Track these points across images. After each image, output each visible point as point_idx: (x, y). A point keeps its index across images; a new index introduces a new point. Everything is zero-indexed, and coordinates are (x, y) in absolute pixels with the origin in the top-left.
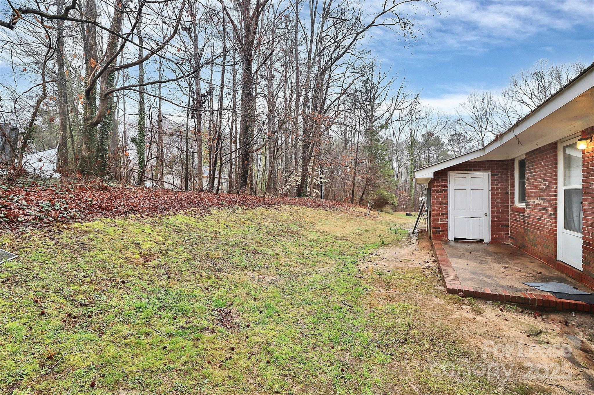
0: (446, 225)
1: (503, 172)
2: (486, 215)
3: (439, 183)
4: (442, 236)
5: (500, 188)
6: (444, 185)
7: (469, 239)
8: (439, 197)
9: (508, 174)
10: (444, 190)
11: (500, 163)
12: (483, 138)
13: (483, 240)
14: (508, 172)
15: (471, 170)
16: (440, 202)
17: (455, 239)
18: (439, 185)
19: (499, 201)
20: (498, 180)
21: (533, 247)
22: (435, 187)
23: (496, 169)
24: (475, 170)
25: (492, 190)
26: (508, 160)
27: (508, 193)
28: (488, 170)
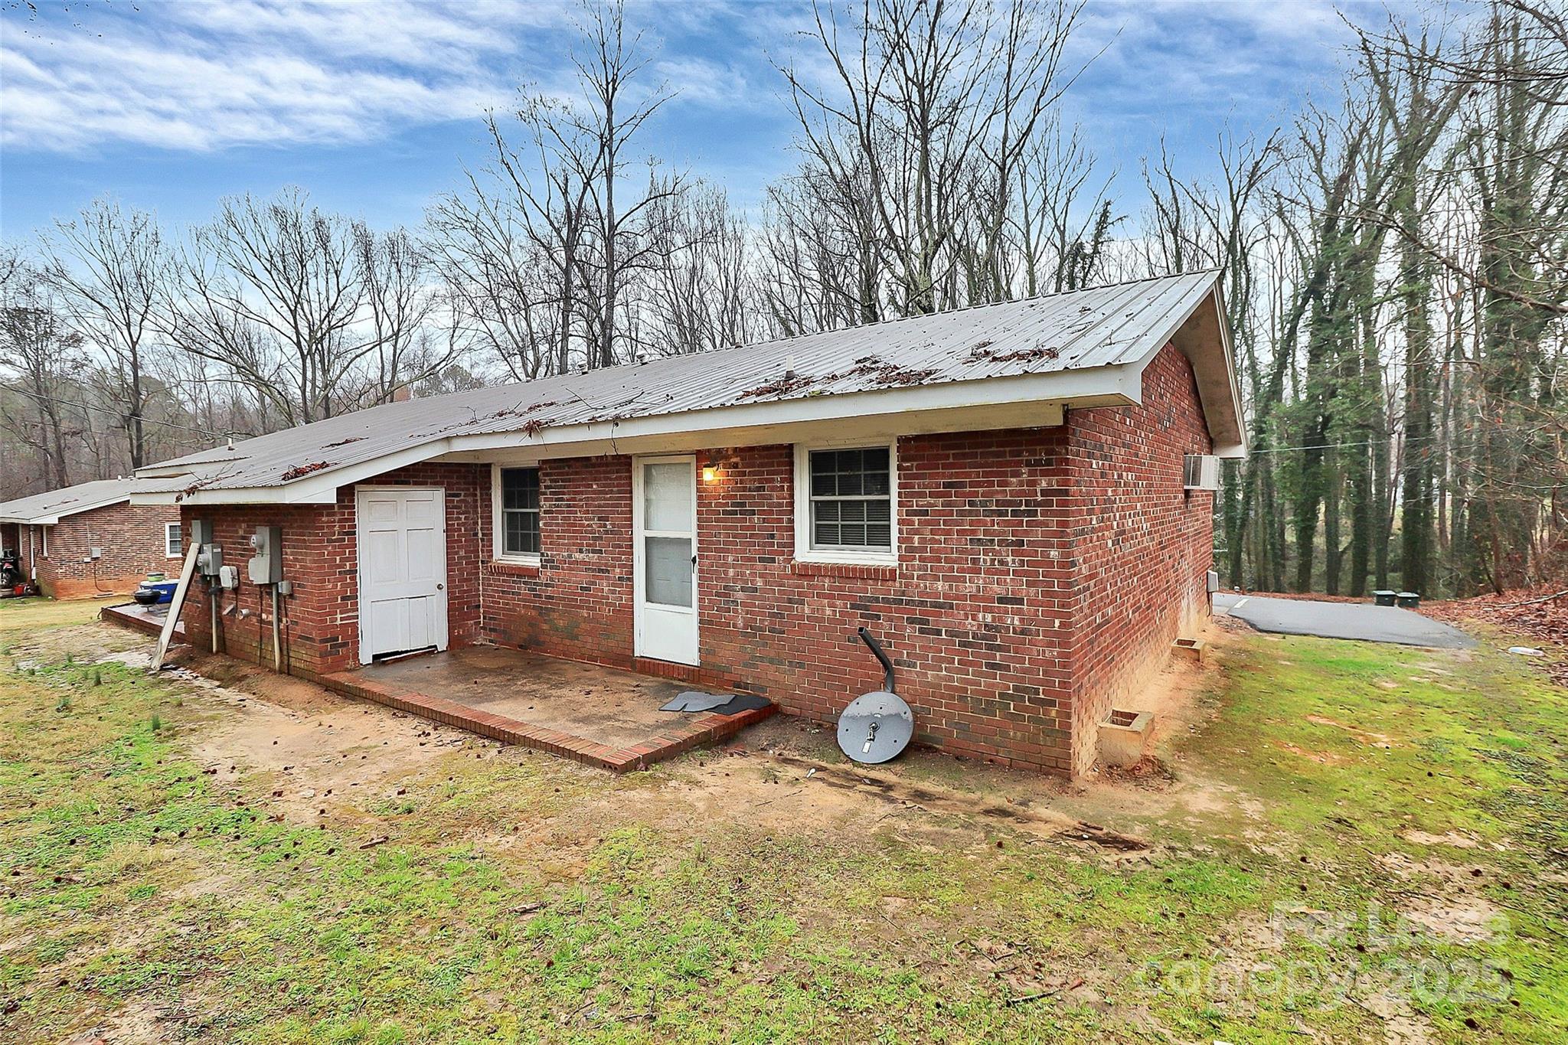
0: (355, 626)
1: (468, 489)
2: (439, 587)
3: (334, 514)
4: (346, 657)
5: (464, 524)
6: (346, 520)
7: (407, 652)
8: (336, 554)
9: (476, 495)
10: (347, 534)
11: (463, 470)
12: (134, 344)
13: (435, 646)
14: (475, 489)
15: (407, 483)
16: (339, 566)
17: (376, 657)
18: (334, 522)
19: (462, 553)
20: (460, 508)
21: (567, 642)
22: (322, 528)
23: (457, 483)
24: (416, 483)
25: (449, 531)
26: (476, 465)
27: (476, 534)
28: (442, 484)
